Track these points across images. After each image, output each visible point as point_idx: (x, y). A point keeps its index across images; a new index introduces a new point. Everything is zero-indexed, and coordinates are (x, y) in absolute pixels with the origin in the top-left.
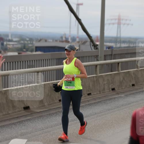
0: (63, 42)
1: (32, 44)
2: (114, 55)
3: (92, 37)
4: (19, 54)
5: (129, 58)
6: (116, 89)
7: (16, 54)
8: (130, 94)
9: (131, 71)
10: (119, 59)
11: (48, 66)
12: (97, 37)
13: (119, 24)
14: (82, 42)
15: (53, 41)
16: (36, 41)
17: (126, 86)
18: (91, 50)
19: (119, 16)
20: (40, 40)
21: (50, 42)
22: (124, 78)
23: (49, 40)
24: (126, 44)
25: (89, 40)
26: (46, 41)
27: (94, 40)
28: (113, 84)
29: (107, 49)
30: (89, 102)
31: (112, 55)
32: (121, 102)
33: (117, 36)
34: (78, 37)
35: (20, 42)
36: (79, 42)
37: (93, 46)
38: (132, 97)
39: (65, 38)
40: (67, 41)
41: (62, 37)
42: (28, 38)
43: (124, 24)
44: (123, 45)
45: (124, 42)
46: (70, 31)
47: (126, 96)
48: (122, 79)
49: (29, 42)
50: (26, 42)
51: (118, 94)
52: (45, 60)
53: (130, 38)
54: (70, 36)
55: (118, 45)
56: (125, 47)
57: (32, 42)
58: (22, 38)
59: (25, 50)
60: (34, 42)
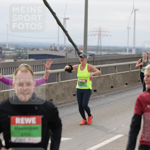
0: (52, 50)
1: (26, 52)
2: (96, 61)
3: (77, 46)
4: (15, 61)
5: (108, 64)
6: (97, 90)
7: (12, 61)
8: (109, 95)
9: (110, 75)
10: (99, 65)
11: (39, 71)
12: (81, 46)
13: (100, 35)
14: (68, 50)
15: (44, 49)
16: (29, 50)
17: (106, 88)
18: (76, 57)
19: (100, 28)
20: (33, 49)
21: (41, 50)
22: (104, 81)
23: (41, 49)
24: (106, 52)
25: (74, 49)
26: (38, 50)
27: (79, 49)
28: (95, 86)
29: (90, 57)
30: (74, 101)
31: (94, 61)
32: (102, 101)
33: (98, 45)
34: (65, 46)
35: (16, 51)
36: (65, 51)
37: (77, 54)
38: (111, 97)
39: (54, 47)
40: (56, 50)
41: (51, 47)
42: (22, 47)
43: (104, 35)
44: (103, 53)
45: (104, 50)
46: (58, 41)
47: (106, 96)
48: (102, 82)
49: (24, 51)
50: (21, 51)
51: (99, 94)
52: (36, 66)
53: (109, 47)
54: (58, 45)
55: (99, 53)
56: (105, 55)
57: (26, 51)
58: (17, 47)
59: (20, 58)
60: (28, 51)
